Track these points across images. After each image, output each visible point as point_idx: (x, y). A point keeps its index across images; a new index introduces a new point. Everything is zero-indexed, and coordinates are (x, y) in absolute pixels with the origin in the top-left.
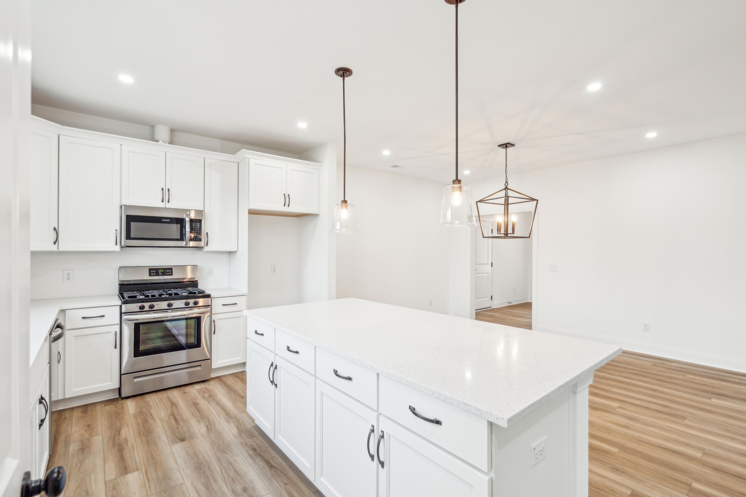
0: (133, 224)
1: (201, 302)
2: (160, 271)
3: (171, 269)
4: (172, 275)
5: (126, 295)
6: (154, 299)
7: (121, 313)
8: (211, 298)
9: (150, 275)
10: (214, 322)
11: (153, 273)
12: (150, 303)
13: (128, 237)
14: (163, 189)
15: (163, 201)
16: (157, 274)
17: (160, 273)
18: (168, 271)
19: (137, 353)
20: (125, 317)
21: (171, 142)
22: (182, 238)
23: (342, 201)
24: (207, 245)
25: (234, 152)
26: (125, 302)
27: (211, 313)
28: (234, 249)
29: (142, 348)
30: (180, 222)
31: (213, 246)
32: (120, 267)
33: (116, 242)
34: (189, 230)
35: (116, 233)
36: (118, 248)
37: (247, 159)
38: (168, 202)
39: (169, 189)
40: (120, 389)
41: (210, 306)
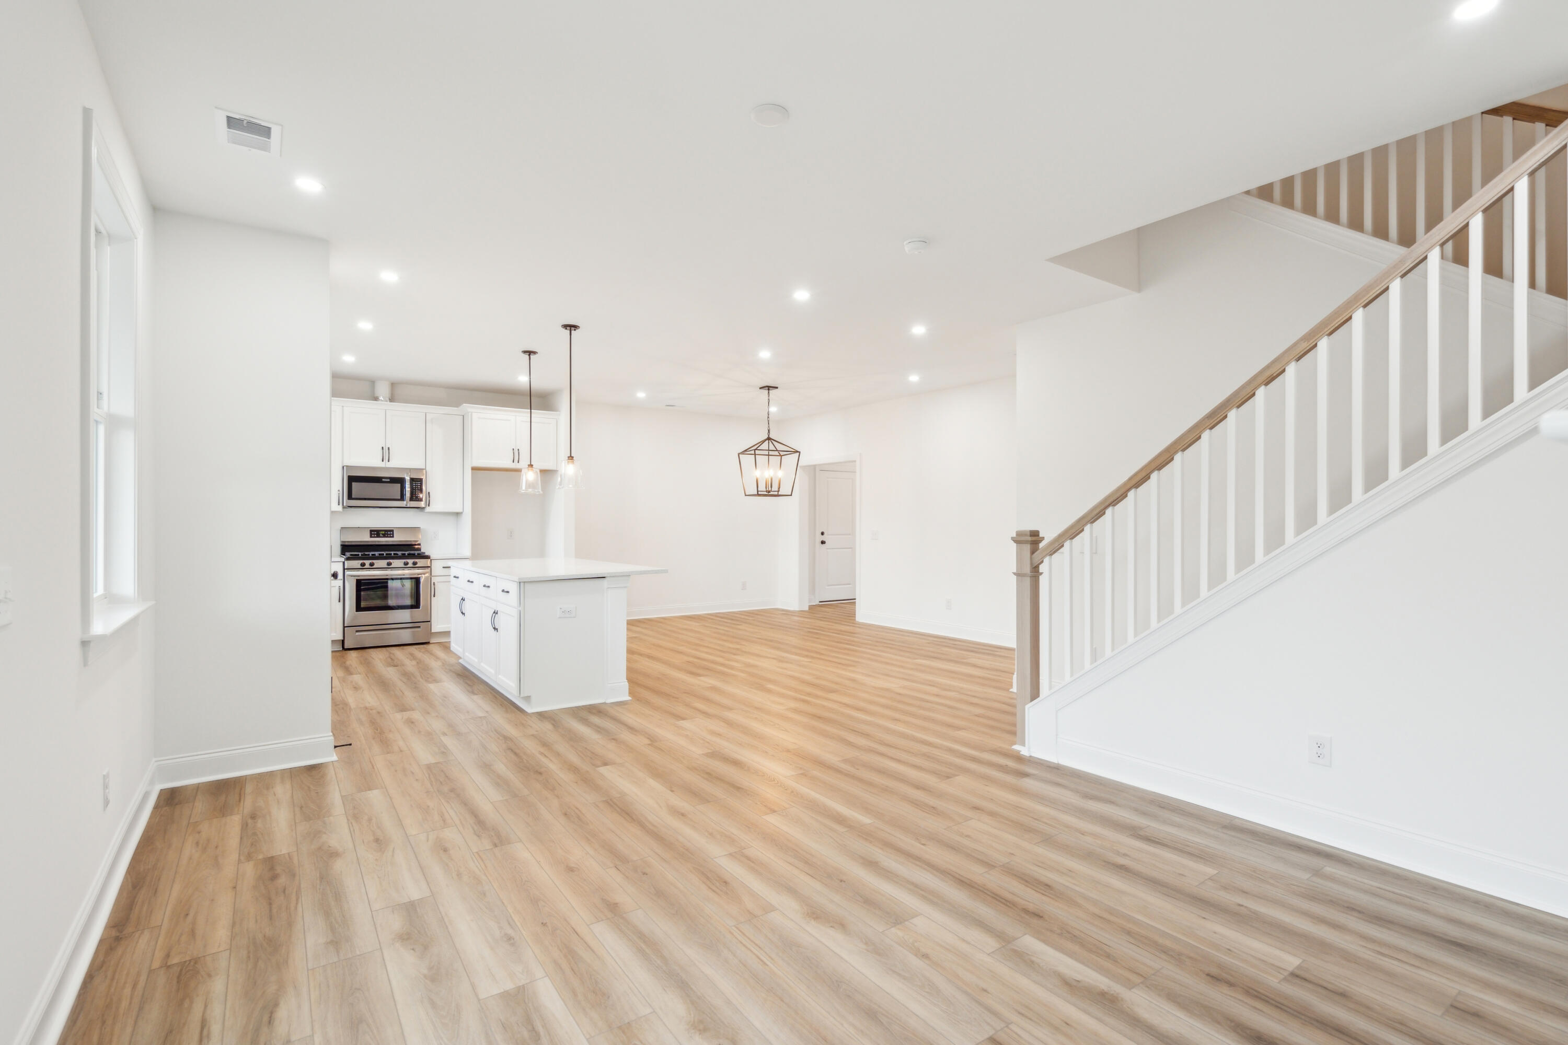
0: (354, 484)
1: (421, 562)
2: (381, 532)
3: (392, 531)
4: (393, 537)
5: (348, 554)
6: (374, 557)
7: (344, 569)
8: (431, 560)
9: (371, 537)
10: (434, 584)
11: (374, 534)
12: (371, 561)
13: (350, 497)
14: (383, 448)
15: (383, 461)
16: (378, 536)
17: (381, 535)
18: (389, 533)
19: (359, 608)
20: (347, 573)
21: (392, 400)
22: (402, 498)
23: (528, 465)
24: (429, 506)
25: (457, 405)
26: (348, 559)
27: (431, 574)
28: (460, 510)
29: (363, 604)
30: (401, 481)
31: (436, 506)
32: (342, 528)
33: (339, 502)
34: (409, 489)
35: (339, 494)
36: (340, 508)
37: (470, 413)
38: (389, 461)
39: (389, 448)
40: (343, 641)
41: (429, 567)
